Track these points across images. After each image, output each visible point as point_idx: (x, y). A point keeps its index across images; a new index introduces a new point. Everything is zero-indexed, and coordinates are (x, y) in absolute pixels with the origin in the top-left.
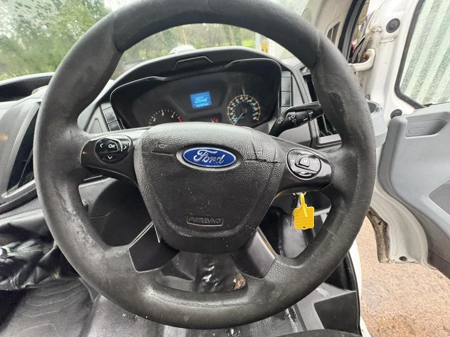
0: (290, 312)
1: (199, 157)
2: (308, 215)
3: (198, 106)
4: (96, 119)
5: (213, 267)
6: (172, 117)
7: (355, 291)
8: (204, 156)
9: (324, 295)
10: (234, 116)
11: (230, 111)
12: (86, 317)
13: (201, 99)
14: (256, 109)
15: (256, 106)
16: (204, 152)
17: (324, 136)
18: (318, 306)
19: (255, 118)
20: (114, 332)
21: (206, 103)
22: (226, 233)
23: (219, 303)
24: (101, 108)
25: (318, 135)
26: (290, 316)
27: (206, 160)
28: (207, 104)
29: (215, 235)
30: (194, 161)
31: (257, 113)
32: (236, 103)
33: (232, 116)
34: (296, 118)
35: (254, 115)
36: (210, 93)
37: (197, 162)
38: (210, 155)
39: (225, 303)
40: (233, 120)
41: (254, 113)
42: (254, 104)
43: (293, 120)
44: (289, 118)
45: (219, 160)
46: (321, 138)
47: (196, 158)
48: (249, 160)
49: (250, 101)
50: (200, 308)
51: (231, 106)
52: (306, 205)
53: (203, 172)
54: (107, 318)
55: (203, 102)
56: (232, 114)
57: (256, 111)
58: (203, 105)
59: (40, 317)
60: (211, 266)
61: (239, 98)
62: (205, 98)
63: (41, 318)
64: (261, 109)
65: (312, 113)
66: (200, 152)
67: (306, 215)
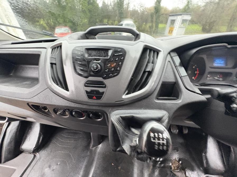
4: (169, 61)
6: (194, 67)
21: (222, 64)
24: (171, 55)
59: (64, 147)
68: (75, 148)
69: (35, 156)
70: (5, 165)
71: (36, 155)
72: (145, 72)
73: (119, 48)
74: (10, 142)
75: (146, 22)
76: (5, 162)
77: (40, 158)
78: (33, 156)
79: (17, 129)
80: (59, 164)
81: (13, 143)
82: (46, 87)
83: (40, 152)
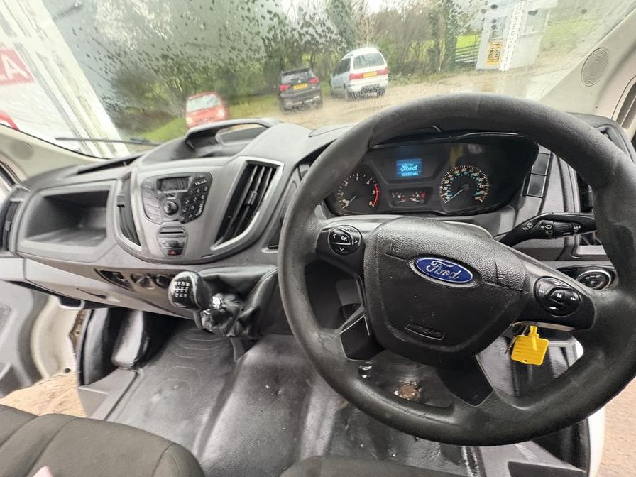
0: (468, 459)
1: (432, 267)
2: (538, 347)
3: (403, 175)
4: (294, 182)
5: (370, 367)
6: (368, 183)
7: (584, 472)
8: (438, 268)
9: (527, 457)
10: (448, 191)
11: (445, 185)
12: (227, 375)
13: (409, 166)
14: (482, 186)
15: (484, 182)
16: (438, 263)
17: (586, 245)
18: (513, 467)
19: (477, 198)
20: (257, 400)
21: (414, 172)
22: (443, 348)
23: (421, 413)
24: (299, 169)
25: (578, 242)
26: (467, 463)
27: (439, 272)
28: (416, 174)
29: (432, 347)
30: (426, 271)
31: (482, 192)
32: (454, 175)
33: (445, 191)
34: (552, 229)
35: (478, 194)
36: (423, 162)
37: (428, 272)
38: (444, 268)
39: (427, 416)
40: (445, 197)
41: (479, 191)
42: (480, 180)
43: (547, 231)
44: (542, 227)
45: (453, 274)
46: (581, 246)
47: (429, 268)
48: (488, 281)
49: (476, 174)
50: (401, 411)
51: (447, 179)
52: (538, 335)
53: (435, 285)
54: (249, 383)
55: (412, 171)
56: (445, 188)
57: (482, 189)
58: (410, 174)
59: (187, 359)
60: (368, 365)
61: (460, 170)
62: (414, 165)
63: (189, 361)
64: (490, 187)
65: (579, 227)
66: (434, 263)
67: (535, 348)
68: (208, 361)
69: (137, 374)
70: (89, 388)
71: (139, 372)
72: (244, 206)
73: (202, 173)
74: (95, 349)
75: (422, 37)
76: (90, 383)
77: (145, 378)
78: (132, 374)
79: (105, 325)
80: (175, 387)
81: (99, 351)
82: (116, 243)
83: (145, 367)
